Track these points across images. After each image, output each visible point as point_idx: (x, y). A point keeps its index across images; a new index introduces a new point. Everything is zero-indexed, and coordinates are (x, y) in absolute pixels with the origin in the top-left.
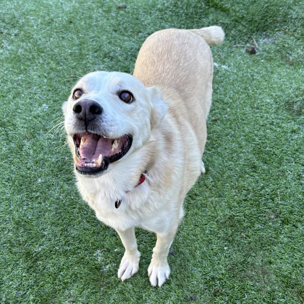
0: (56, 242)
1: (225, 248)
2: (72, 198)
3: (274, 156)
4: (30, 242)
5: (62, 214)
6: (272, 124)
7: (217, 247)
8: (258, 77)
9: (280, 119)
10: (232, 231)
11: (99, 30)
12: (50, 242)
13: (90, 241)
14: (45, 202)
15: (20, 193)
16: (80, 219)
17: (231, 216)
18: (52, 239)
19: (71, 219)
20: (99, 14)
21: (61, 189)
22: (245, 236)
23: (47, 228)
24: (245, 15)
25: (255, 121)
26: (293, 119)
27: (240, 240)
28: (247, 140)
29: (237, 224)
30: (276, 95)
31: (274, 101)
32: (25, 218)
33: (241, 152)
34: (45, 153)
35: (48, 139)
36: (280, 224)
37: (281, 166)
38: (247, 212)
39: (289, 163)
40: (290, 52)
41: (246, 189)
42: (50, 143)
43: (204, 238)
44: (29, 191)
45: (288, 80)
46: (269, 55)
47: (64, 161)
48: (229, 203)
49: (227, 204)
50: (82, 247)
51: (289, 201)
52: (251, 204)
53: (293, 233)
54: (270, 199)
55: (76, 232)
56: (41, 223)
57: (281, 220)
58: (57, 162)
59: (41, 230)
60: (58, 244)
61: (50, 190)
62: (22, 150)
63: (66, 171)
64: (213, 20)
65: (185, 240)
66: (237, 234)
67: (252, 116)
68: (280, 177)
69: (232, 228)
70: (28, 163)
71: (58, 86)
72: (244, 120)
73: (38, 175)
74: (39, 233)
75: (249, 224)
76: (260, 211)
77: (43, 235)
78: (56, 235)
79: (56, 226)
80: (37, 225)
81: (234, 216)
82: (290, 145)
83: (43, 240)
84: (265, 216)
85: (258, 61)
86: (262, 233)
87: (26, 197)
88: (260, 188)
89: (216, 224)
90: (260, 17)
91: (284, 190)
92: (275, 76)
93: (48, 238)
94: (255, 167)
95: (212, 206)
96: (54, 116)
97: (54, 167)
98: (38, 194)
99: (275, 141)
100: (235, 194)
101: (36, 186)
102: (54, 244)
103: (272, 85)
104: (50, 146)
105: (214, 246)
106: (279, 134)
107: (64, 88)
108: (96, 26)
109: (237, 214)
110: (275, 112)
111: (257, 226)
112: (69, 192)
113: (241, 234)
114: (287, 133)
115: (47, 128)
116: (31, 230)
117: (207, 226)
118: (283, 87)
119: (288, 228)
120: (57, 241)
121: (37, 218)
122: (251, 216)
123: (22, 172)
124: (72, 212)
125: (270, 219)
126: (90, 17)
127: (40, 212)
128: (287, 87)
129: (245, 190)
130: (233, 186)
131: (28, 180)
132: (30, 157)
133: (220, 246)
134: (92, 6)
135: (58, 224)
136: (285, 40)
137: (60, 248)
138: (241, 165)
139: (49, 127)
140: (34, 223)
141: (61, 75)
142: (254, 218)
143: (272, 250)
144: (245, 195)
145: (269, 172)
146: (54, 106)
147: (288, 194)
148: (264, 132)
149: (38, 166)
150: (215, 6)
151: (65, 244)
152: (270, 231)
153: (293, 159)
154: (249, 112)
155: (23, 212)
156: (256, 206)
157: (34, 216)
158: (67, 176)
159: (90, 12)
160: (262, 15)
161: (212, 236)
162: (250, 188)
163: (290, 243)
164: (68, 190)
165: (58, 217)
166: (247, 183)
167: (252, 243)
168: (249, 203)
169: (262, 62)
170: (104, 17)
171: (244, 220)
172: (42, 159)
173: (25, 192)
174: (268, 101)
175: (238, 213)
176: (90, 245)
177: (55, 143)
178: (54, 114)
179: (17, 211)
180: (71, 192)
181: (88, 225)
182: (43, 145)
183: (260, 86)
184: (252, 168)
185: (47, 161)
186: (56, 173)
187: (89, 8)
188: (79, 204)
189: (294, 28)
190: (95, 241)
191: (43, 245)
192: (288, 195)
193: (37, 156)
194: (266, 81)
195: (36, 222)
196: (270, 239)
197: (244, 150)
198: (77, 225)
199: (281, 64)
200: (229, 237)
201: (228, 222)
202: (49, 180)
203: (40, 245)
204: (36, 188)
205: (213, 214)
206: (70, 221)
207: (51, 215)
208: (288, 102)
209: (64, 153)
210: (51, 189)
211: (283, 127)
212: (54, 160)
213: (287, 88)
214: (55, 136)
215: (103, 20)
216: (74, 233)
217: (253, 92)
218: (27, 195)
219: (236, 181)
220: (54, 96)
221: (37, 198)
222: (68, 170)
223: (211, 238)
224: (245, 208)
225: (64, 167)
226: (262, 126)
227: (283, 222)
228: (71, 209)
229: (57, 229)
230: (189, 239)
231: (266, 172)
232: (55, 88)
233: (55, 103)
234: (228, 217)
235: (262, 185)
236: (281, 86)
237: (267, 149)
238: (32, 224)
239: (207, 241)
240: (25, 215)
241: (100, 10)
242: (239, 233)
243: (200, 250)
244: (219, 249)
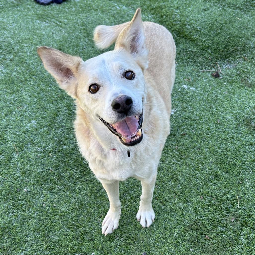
0: (38, 247)
1: (191, 250)
2: (55, 205)
3: (234, 166)
4: (13, 247)
5: (44, 221)
6: (232, 138)
7: (183, 248)
8: (221, 97)
9: (239, 133)
10: (197, 233)
11: (84, 57)
12: (32, 247)
13: (69, 246)
14: (29, 209)
15: (6, 202)
16: (61, 225)
17: (197, 220)
18: (34, 244)
19: (53, 225)
20: (85, 43)
21: (45, 198)
22: (208, 238)
23: (30, 234)
24: (210, 45)
25: (218, 135)
26: (251, 133)
27: (204, 241)
28: (211, 152)
29: (202, 228)
30: (236, 113)
31: (234, 118)
32: (10, 225)
33: (206, 162)
34: (32, 165)
35: (35, 152)
36: (239, 227)
37: (240, 175)
38: (211, 216)
39: (247, 172)
40: (248, 76)
41: (210, 195)
42: (37, 156)
43: (173, 241)
44: (15, 200)
45: (247, 100)
47: (48, 171)
48: (195, 209)
49: (193, 209)
50: (61, 251)
51: (247, 206)
52: (214, 209)
53: (251, 235)
54: (231, 204)
55: (56, 238)
56: (25, 230)
57: (240, 223)
58: (42, 172)
59: (24, 236)
60: (40, 249)
61: (34, 199)
62: (10, 162)
63: (50, 181)
65: (156, 243)
66: (202, 237)
67: (216, 131)
68: (240, 185)
69: (197, 231)
70: (15, 173)
71: (46, 105)
72: (209, 134)
73: (24, 185)
74: (23, 239)
75: (212, 227)
76: (222, 215)
77: (26, 241)
78: (38, 241)
79: (38, 232)
80: (21, 232)
81: (199, 220)
82: (248, 156)
83: (26, 245)
84: (226, 220)
86: (223, 235)
87: (12, 206)
88: (221, 194)
89: (183, 227)
90: (223, 46)
91: (243, 196)
92: (236, 96)
93: (30, 243)
94: (217, 176)
95: (180, 211)
96: (42, 131)
97: (39, 177)
98: (23, 202)
99: (235, 153)
100: (200, 200)
101: (22, 195)
102: (36, 249)
103: (233, 104)
104: (37, 159)
105: (181, 248)
106: (239, 146)
107: (52, 106)
108: (82, 53)
109: (202, 218)
110: (235, 128)
111: (219, 229)
112: (52, 200)
113: (205, 236)
114: (246, 146)
115: (35, 141)
116: (15, 236)
117: (175, 229)
118: (242, 106)
119: (246, 230)
120: (39, 246)
121: (21, 225)
122: (214, 219)
123: (10, 182)
124: (54, 219)
125: (231, 222)
126: (77, 46)
127: (24, 219)
129: (209, 196)
130: (199, 192)
131: (15, 189)
132: (17, 168)
133: (187, 248)
134: (80, 36)
135: (40, 231)
136: (245, 66)
137: (41, 253)
138: (206, 174)
139: (36, 141)
140: (18, 230)
141: (50, 95)
142: (217, 221)
143: (232, 251)
144: (209, 201)
145: (230, 180)
146: (42, 123)
147: (246, 199)
148: (225, 145)
149: (24, 177)
151: (46, 249)
152: (230, 233)
153: (250, 169)
154: (213, 127)
155: (9, 220)
156: (219, 211)
157: (18, 223)
158: (50, 185)
159: (78, 41)
160: (225, 44)
161: (180, 239)
162: (213, 195)
163: (248, 244)
164: (51, 199)
165: (41, 224)
166: (210, 190)
167: (215, 245)
168: (212, 208)
170: (89, 46)
171: (208, 224)
172: (28, 170)
173: (11, 200)
174: (230, 118)
175: (203, 217)
176: (69, 249)
177: (41, 155)
178: (42, 129)
179: (3, 219)
180: (53, 200)
181: (68, 231)
182: (30, 157)
183: (223, 105)
184: (215, 176)
185: (33, 172)
186: (41, 182)
187: (77, 38)
188: (60, 211)
189: (252, 56)
190: (74, 246)
191: (26, 250)
192: (246, 201)
193: (24, 167)
194: (228, 100)
195: (19, 229)
196: (231, 240)
197: (209, 161)
198: (58, 231)
199: (241, 86)
200: (195, 239)
201: (194, 226)
202: (33, 190)
203: (23, 250)
204: (22, 197)
205: (181, 218)
206: (51, 228)
207: (34, 222)
208: (246, 119)
209: (49, 164)
210: (36, 198)
211: (242, 141)
212: (39, 170)
213: (245, 106)
214: (41, 149)
215: (89, 48)
216: (55, 238)
217: (217, 111)
218: (12, 203)
219: (201, 188)
220: (43, 113)
221: (22, 205)
222: (52, 179)
223: (179, 241)
224: (209, 213)
225: (48, 177)
226: (224, 139)
227: (242, 225)
228: (53, 216)
229: (40, 235)
230: (159, 242)
231: (227, 180)
232: (44, 106)
233: (43, 119)
234: (194, 220)
235: (224, 191)
236: (241, 105)
237: (229, 159)
238: (17, 230)
239: (175, 243)
240: (10, 222)
241: (87, 40)
242: (204, 235)
243: (168, 252)
244: (186, 251)
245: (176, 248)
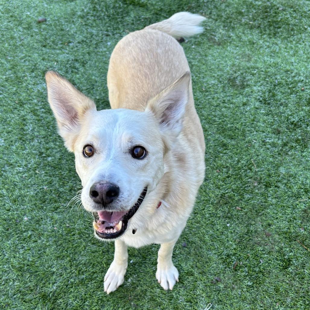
0: (69, 275)
1: (228, 225)
2: (68, 225)
3: (237, 130)
4: (41, 284)
5: (64, 245)
6: (224, 102)
7: (220, 226)
8: (195, 62)
9: (229, 96)
10: (227, 208)
11: (27, 49)
12: (62, 277)
13: (103, 262)
14: (40, 239)
15: (9, 238)
16: (84, 244)
17: (222, 195)
18: (63, 273)
19: (75, 247)
20: (20, 33)
21: (52, 220)
22: (240, 209)
23: (54, 264)
24: (162, 7)
25: (208, 103)
27: (237, 213)
28: (208, 123)
29: (230, 200)
30: (218, 75)
31: (218, 81)
32: (26, 262)
33: (208, 135)
34: (20, 189)
35: (18, 173)
36: (264, 189)
37: (245, 138)
38: (234, 187)
39: (251, 133)
40: (213, 34)
41: (225, 166)
42: (22, 177)
43: (207, 223)
44: (18, 233)
46: (197, 40)
47: (43, 191)
48: (216, 184)
49: (214, 185)
50: (97, 271)
51: (264, 167)
52: (235, 179)
53: (277, 193)
54: (248, 169)
55: (85, 258)
56: (46, 261)
57: (264, 185)
58: (36, 194)
59: (48, 268)
60: (71, 276)
61: (41, 225)
63: (50, 201)
64: (135, 17)
65: (191, 230)
66: (233, 210)
67: (205, 99)
68: (249, 147)
69: (227, 205)
70: (5, 204)
71: (6, 116)
72: (199, 105)
73: (21, 214)
74: (48, 272)
75: (239, 197)
76: (244, 183)
77: (52, 272)
78: (66, 268)
79: (62, 259)
80: (42, 265)
81: (224, 194)
82: (246, 117)
83: (54, 277)
84: (250, 186)
85: (189, 48)
86: (253, 202)
87: (18, 240)
88: (236, 162)
89: (211, 206)
91: (257, 158)
92: (210, 58)
93: (58, 274)
94: (224, 145)
95: (203, 191)
96: (14, 148)
97: (36, 200)
98: (30, 233)
99: (233, 117)
100: (217, 174)
101: (25, 226)
102: (68, 278)
103: (210, 67)
104: (23, 180)
105: (218, 226)
106: (234, 110)
107: (13, 116)
108: (22, 46)
109: (226, 192)
110: (222, 91)
111: (247, 196)
112: (62, 220)
113: (236, 208)
114: (240, 107)
115: (11, 162)
116: (37, 272)
117: (205, 210)
118: (221, 67)
120: (69, 273)
121: (38, 258)
122: (238, 189)
123: (3, 215)
124: (73, 240)
125: (255, 187)
126: (12, 38)
127: (39, 251)
128: (224, 65)
129: (225, 168)
130: (213, 167)
131: (13, 222)
132: (5, 198)
133: (223, 225)
134: (10, 25)
135: (64, 257)
136: (206, 23)
137: (75, 280)
138: (213, 147)
139: (13, 160)
140: (38, 264)
141: (5, 104)
142: (242, 190)
143: (267, 214)
144: (226, 172)
145: (238, 146)
146: (10, 138)
147: (260, 160)
148: (220, 112)
149: (18, 205)
150: (133, 3)
151: (79, 273)
152: (258, 198)
153: (253, 129)
154: (201, 97)
155: (21, 256)
156: (239, 179)
157: (34, 257)
158: (53, 206)
159: (10, 32)
161: (213, 218)
162: (228, 165)
164: (60, 219)
165: (61, 250)
166: (224, 161)
168: (232, 179)
169: (194, 48)
170: (27, 35)
171: (234, 195)
172: (20, 196)
173: (15, 235)
174: (213, 82)
175: (227, 189)
176: (105, 266)
177: (26, 175)
178: (13, 145)
179: (15, 257)
180: (63, 220)
181: (95, 247)
182: (14, 181)
183: (201, 70)
184: (223, 146)
185: (25, 196)
186: (40, 205)
187: (7, 29)
188: (77, 229)
189: (209, 11)
190: (108, 260)
191: (57, 283)
192: (261, 162)
193: (13, 194)
194: (204, 64)
195: (39, 262)
196: (262, 204)
197: (210, 132)
198: (83, 250)
199: (211, 46)
200: (228, 214)
201: (221, 201)
202: (35, 216)
203: (53, 284)
204: (25, 227)
205: (206, 198)
206: (74, 250)
207: (53, 249)
208: (230, 79)
209: (41, 183)
210: (42, 224)
211: (235, 103)
212: (32, 193)
214: (23, 168)
215: (28, 38)
216: (83, 259)
218: (18, 237)
219: (214, 162)
220: (6, 127)
221: (30, 236)
222: (52, 199)
223: (213, 220)
224: (231, 184)
225: (46, 197)
226: (217, 106)
227: (266, 186)
228: (71, 237)
229: (65, 262)
230: (194, 228)
231: (236, 147)
232: (3, 118)
233: (9, 134)
234: (219, 196)
235: (237, 159)
236: (219, 66)
237: (229, 125)
238: (36, 265)
239: (210, 224)
240: (24, 259)
241: (20, 28)
242: (234, 208)
243: (207, 234)
244: (223, 228)
245: (213, 228)
